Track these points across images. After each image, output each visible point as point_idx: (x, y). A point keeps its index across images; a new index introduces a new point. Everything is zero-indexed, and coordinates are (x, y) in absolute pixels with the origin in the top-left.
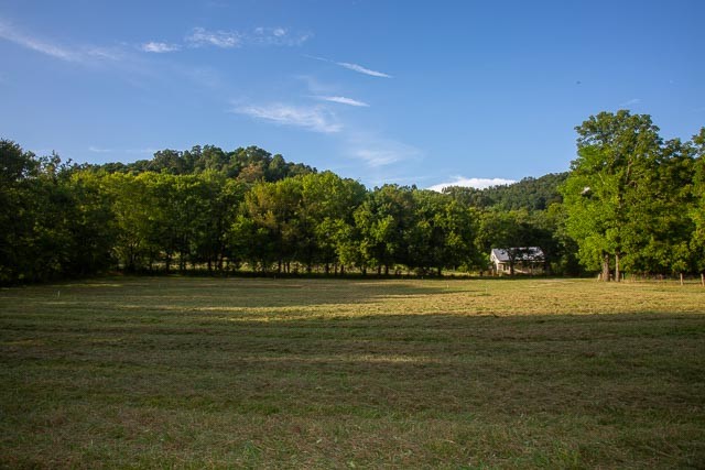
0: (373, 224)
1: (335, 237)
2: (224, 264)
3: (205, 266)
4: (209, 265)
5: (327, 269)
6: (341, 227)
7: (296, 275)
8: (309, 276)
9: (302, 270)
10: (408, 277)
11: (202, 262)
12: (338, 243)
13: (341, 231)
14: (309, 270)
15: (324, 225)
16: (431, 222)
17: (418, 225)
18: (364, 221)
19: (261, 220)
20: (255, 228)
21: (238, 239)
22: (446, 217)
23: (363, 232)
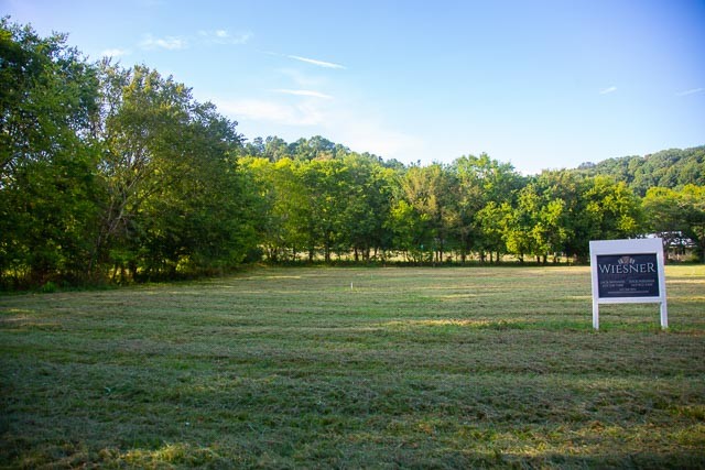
0: (544, 208)
1: (503, 222)
2: (372, 253)
3: (352, 256)
4: (356, 255)
5: (483, 256)
6: (507, 212)
7: (449, 263)
8: (463, 264)
9: (456, 258)
10: (567, 264)
11: (348, 252)
12: (506, 229)
13: (509, 216)
14: (464, 257)
15: (489, 209)
16: (601, 205)
17: (588, 208)
18: (532, 205)
19: (420, 206)
20: (416, 214)
21: (398, 226)
22: (615, 199)
23: (533, 217)
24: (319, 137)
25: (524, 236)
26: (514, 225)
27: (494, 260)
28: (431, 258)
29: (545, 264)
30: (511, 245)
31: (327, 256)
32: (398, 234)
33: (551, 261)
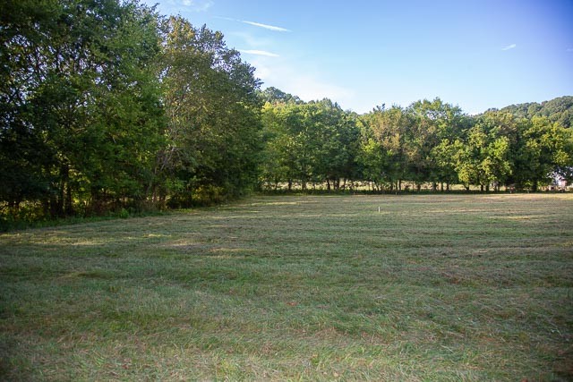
0: (491, 144)
1: (457, 156)
2: (342, 183)
3: (324, 186)
4: (329, 185)
5: (435, 186)
6: (459, 148)
7: (407, 192)
8: (418, 192)
9: (413, 187)
10: (507, 192)
11: (321, 182)
12: (458, 163)
13: (461, 151)
14: (419, 187)
15: (444, 145)
16: (539, 142)
17: (528, 144)
18: (481, 142)
19: (386, 143)
20: (382, 149)
21: (367, 160)
22: (551, 137)
23: (482, 152)
24: (272, 88)
25: (475, 168)
26: (466, 159)
27: (445, 189)
28: (391, 187)
29: (488, 192)
30: (463, 175)
31: (304, 186)
32: (367, 167)
33: (492, 190)
